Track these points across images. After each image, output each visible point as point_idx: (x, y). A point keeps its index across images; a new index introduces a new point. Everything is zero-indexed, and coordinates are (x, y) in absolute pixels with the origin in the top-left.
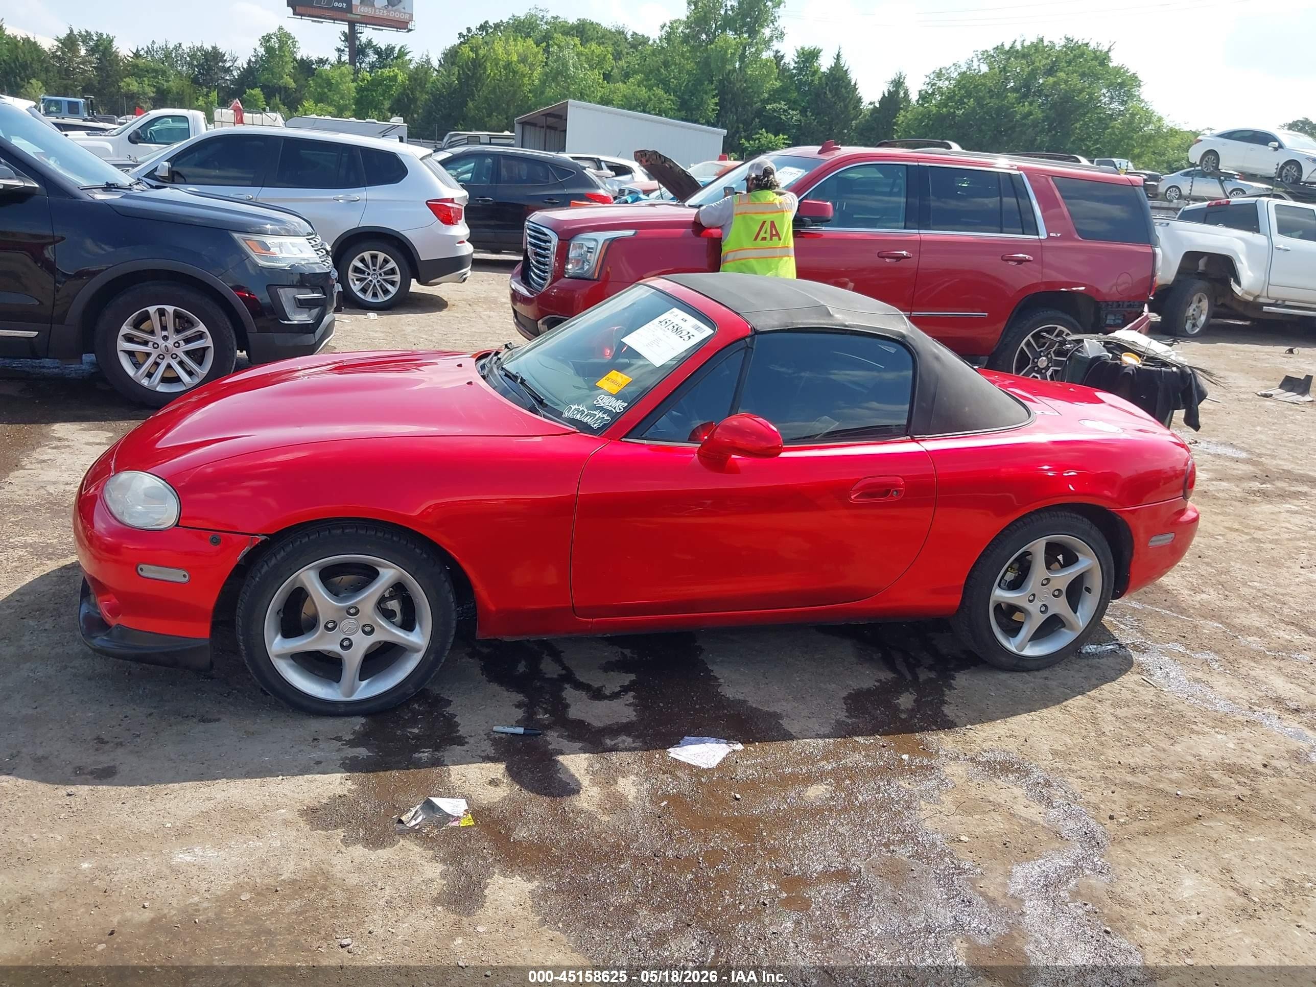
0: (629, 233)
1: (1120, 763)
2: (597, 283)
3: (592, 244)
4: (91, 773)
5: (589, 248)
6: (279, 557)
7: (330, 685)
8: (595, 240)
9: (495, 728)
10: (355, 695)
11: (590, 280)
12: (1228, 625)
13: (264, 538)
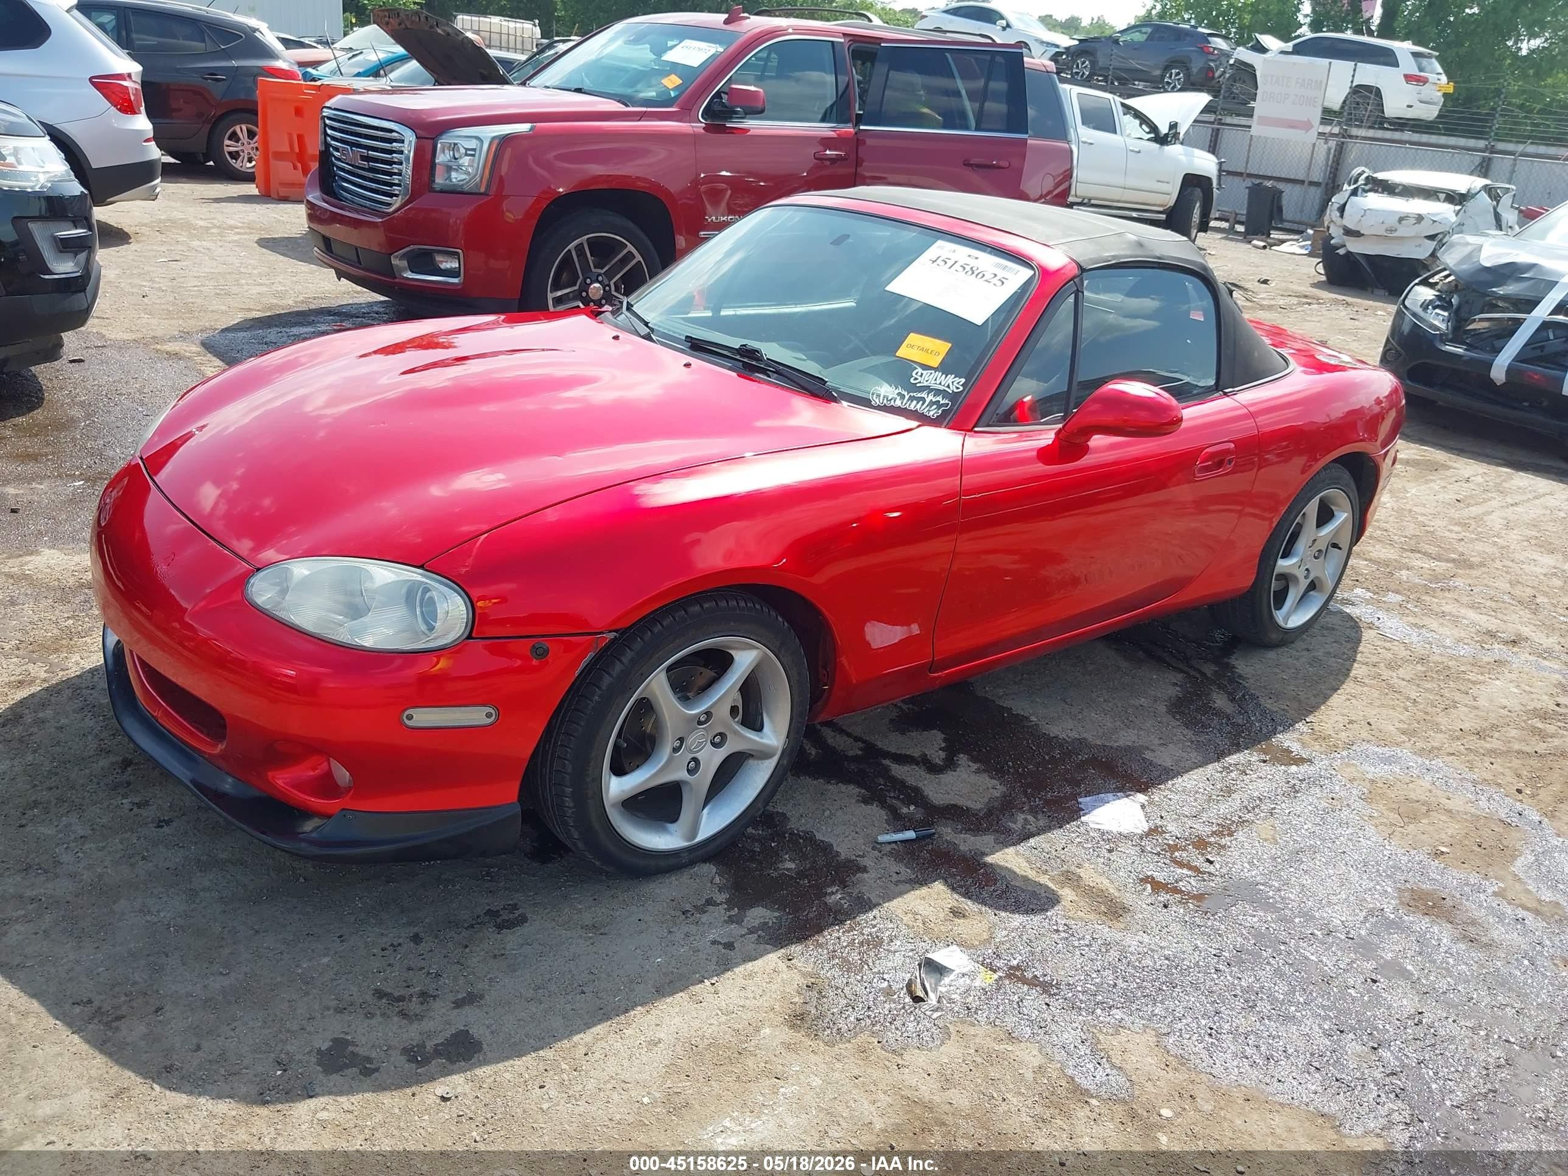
0: (524, 127)
1: (1461, 730)
2: (487, 199)
3: (473, 144)
4: (437, 1052)
5: (467, 149)
6: (625, 660)
7: (665, 830)
8: (477, 138)
9: (881, 838)
10: (699, 835)
11: (475, 194)
12: (1370, 560)
13: (612, 635)
